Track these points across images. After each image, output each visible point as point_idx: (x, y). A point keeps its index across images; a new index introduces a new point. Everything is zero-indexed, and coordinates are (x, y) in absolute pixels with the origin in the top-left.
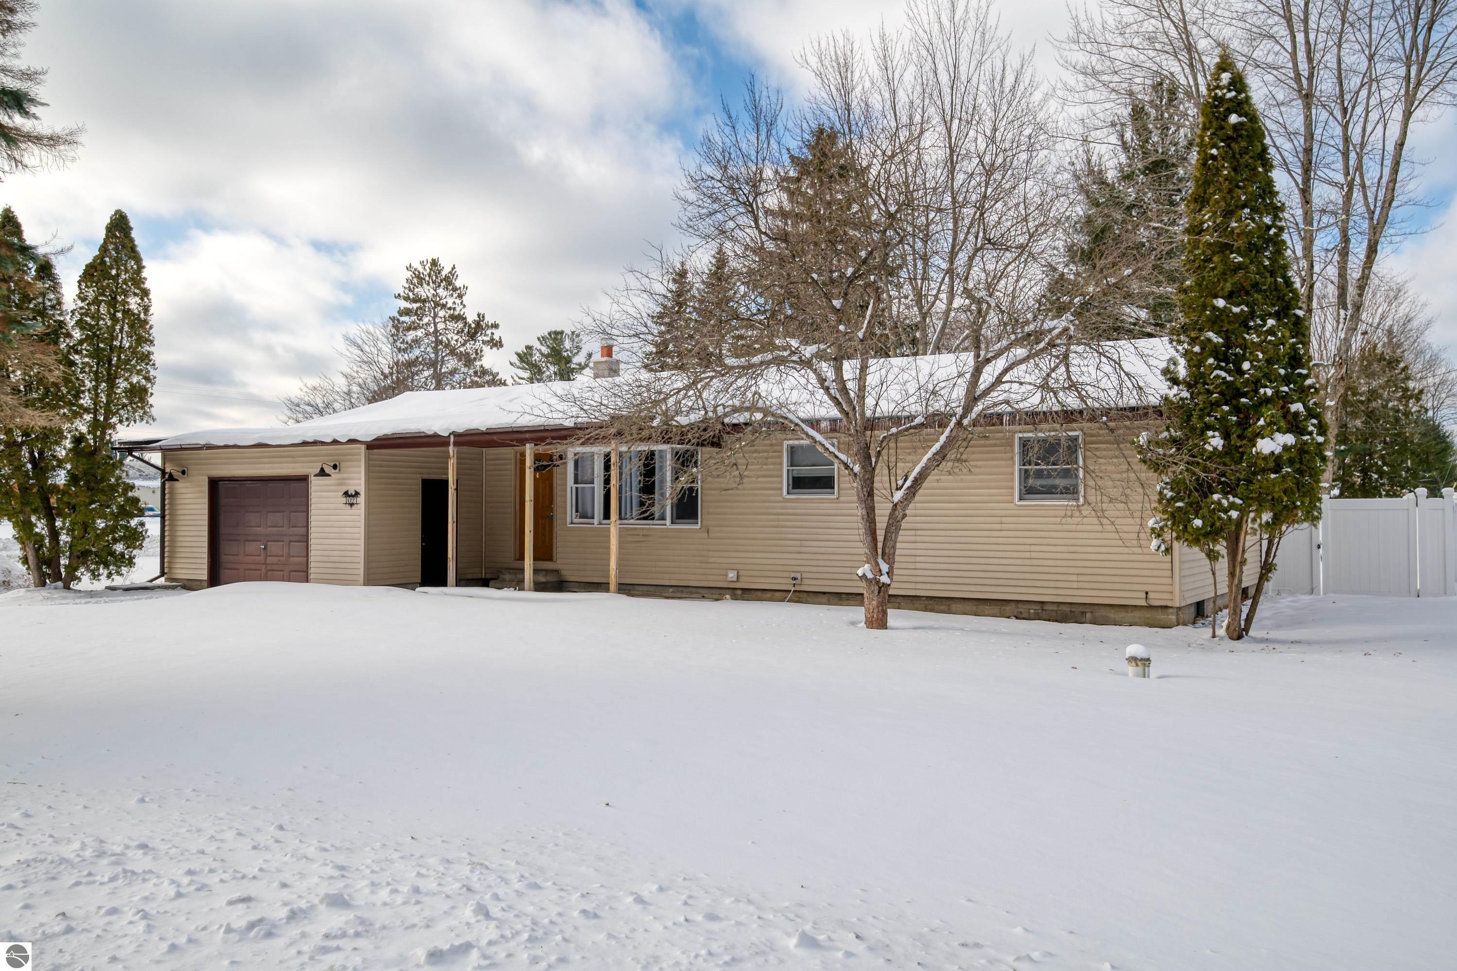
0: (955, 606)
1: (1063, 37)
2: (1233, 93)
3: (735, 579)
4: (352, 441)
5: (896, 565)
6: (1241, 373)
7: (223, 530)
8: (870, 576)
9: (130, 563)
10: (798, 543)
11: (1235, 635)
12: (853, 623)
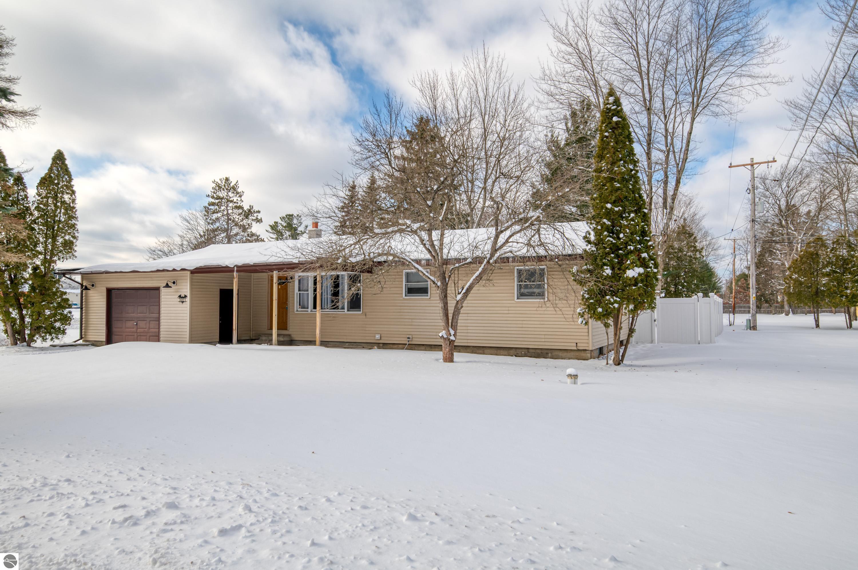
0: (486, 351)
1: (538, 77)
2: (615, 107)
3: (379, 338)
4: (183, 270)
5: (458, 331)
6: (619, 238)
7: (114, 315)
8: (445, 336)
9: (64, 332)
10: (410, 320)
11: (617, 363)
12: (437, 360)
